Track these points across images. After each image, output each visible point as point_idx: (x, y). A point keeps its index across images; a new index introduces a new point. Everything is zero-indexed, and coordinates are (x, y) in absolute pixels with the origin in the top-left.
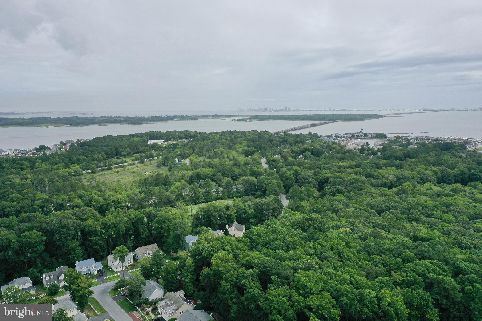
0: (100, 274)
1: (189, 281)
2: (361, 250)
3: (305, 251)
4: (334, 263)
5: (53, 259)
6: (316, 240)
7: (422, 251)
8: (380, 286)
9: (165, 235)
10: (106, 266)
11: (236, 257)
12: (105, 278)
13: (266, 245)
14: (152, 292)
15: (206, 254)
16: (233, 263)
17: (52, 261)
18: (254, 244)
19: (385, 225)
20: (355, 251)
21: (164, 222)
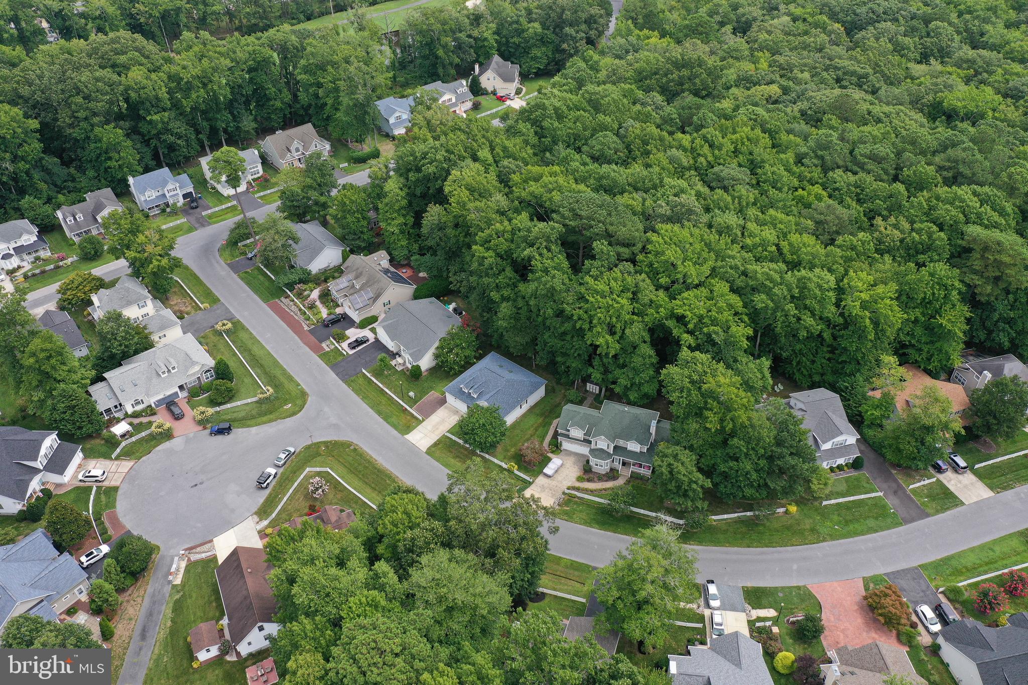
0: (192, 203)
1: (397, 231)
2: (805, 155)
3: (672, 160)
4: (740, 198)
5: (72, 170)
6: (698, 128)
7: (956, 161)
8: (846, 257)
9: (330, 101)
10: (201, 182)
11: (504, 180)
12: (204, 213)
13: (576, 143)
14: (315, 253)
15: (431, 169)
16: (499, 199)
17: (69, 174)
18: (547, 141)
19: (866, 76)
20: (790, 156)
21: (322, 67)
